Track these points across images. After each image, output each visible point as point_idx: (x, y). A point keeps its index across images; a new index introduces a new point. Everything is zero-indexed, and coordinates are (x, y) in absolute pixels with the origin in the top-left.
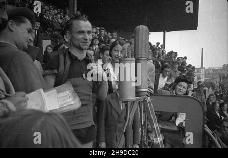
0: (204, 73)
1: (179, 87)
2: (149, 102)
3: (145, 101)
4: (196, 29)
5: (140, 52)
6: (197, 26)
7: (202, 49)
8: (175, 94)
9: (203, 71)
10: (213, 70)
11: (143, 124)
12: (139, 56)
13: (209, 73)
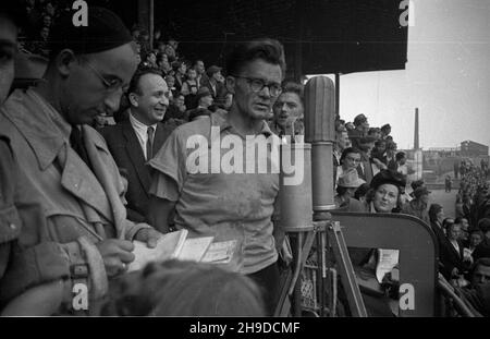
0: (420, 160)
1: (380, 195)
2: (338, 232)
3: (329, 230)
4: (404, 68)
5: (318, 131)
6: (406, 61)
7: (417, 110)
8: (373, 211)
9: (418, 157)
10: (441, 153)
11: (324, 276)
12: (316, 139)
13: (432, 161)
